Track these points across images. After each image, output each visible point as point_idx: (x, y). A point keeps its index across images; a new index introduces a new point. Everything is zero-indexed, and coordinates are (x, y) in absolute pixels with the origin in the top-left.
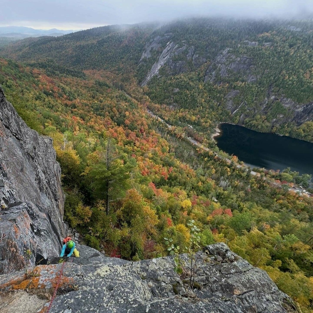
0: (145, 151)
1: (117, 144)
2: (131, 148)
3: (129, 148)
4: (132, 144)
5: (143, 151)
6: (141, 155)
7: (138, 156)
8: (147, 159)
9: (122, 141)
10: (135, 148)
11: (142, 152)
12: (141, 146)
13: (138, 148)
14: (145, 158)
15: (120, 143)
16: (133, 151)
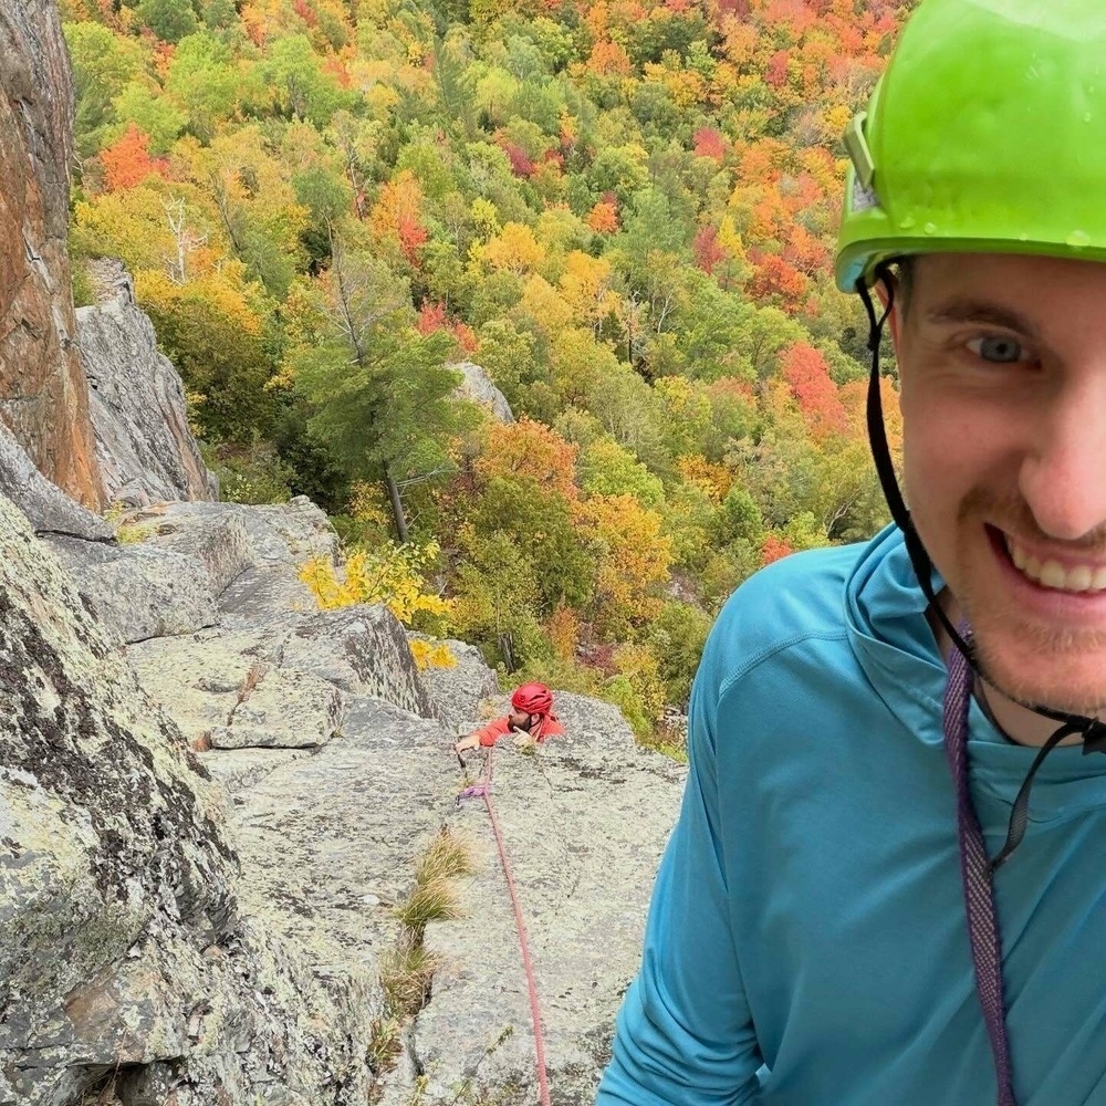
0: (800, 87)
1: (584, 58)
2: (693, 78)
3: (675, 81)
4: (698, 46)
5: (788, 94)
6: (767, 131)
7: (742, 143)
8: (814, 158)
9: (615, 33)
10: (724, 73)
11: (774, 104)
12: (764, 59)
13: (743, 71)
14: (800, 154)
15: (599, 51)
16: (709, 106)
